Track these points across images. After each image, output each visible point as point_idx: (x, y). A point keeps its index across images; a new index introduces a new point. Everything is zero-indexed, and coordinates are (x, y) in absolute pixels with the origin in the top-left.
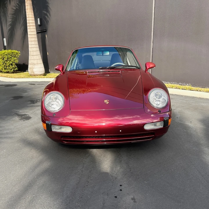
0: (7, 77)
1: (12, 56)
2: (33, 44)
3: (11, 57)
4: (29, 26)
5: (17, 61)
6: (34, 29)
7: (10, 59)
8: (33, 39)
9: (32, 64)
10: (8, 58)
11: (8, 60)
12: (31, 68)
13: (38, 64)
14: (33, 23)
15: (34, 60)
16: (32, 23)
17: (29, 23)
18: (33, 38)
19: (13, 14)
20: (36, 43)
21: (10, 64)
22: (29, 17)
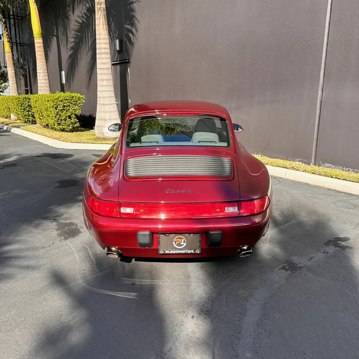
0: (59, 139)
1: (72, 103)
2: (105, 84)
3: (68, 104)
4: (99, 54)
5: (79, 112)
6: (108, 58)
7: (68, 108)
8: (105, 77)
9: (102, 120)
10: (64, 106)
11: (64, 110)
12: (99, 127)
13: (111, 120)
14: (107, 48)
15: (105, 112)
16: (105, 48)
17: (100, 49)
18: (105, 74)
19: (77, 30)
20: (110, 84)
21: (66, 117)
22: (100, 39)
